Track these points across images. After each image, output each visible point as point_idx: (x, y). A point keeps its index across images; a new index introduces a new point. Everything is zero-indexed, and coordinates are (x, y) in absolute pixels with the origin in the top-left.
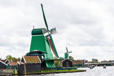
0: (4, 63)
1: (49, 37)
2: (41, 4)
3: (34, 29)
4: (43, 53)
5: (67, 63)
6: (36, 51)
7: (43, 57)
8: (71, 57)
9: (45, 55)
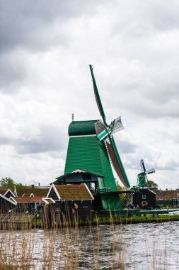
0: (3, 197)
1: (108, 140)
2: (90, 66)
3: (73, 122)
4: (96, 177)
5: (144, 197)
6: (80, 171)
7: (93, 185)
8: (152, 182)
9: (100, 180)
